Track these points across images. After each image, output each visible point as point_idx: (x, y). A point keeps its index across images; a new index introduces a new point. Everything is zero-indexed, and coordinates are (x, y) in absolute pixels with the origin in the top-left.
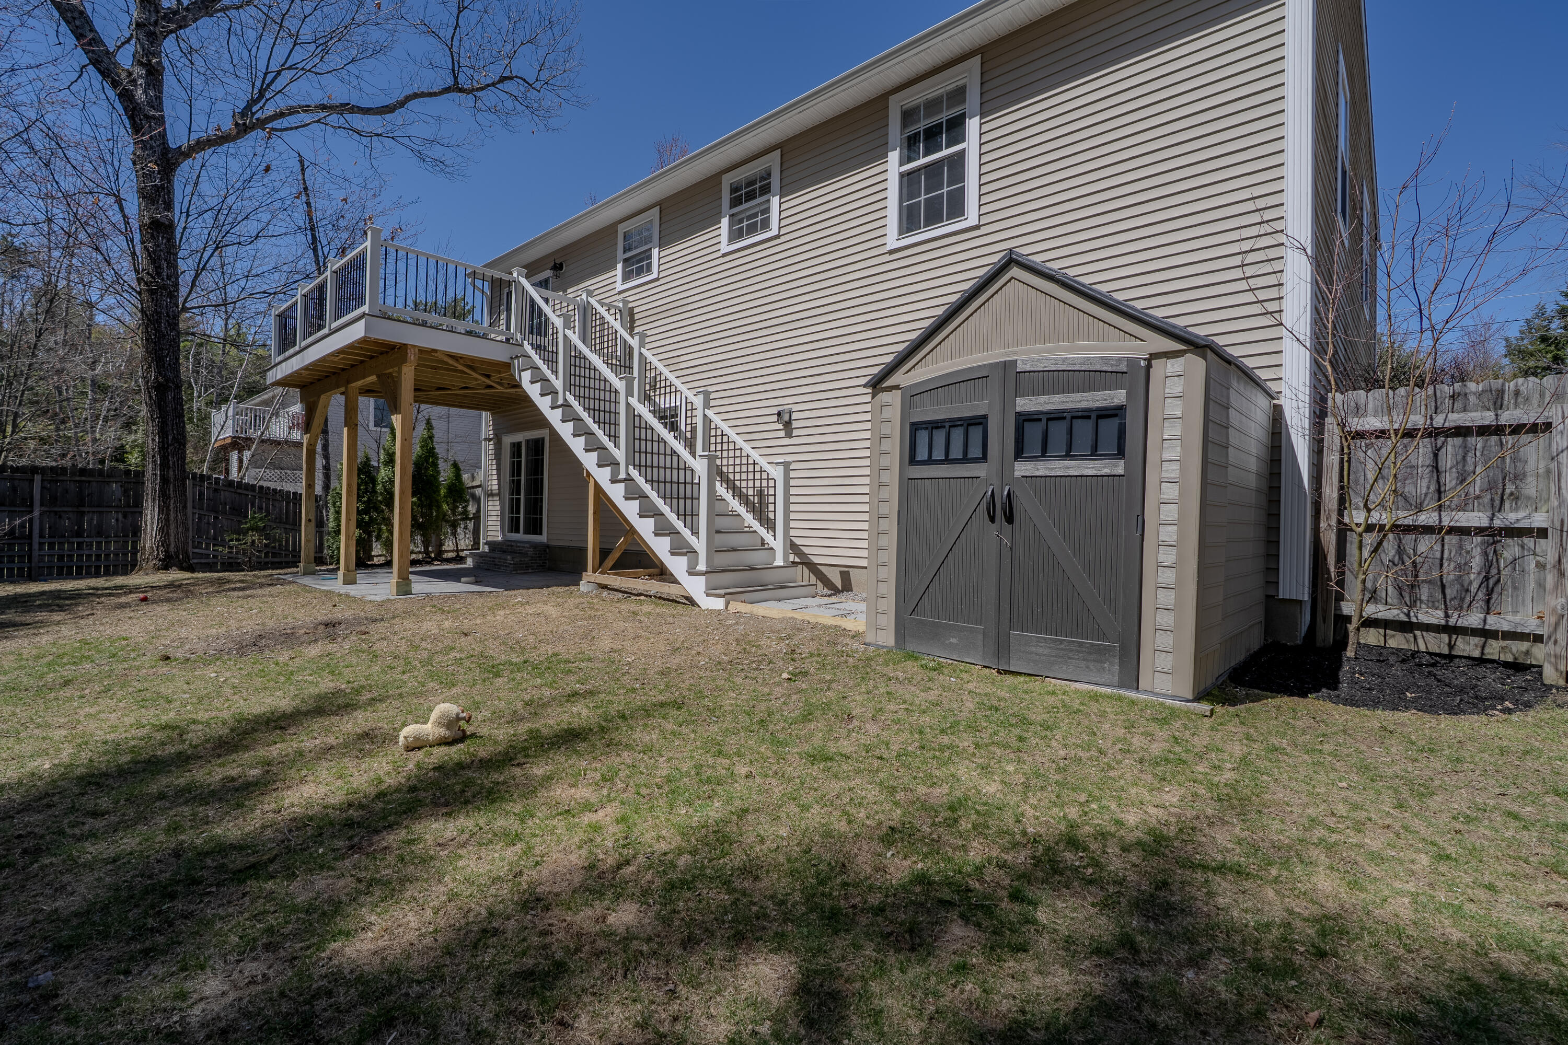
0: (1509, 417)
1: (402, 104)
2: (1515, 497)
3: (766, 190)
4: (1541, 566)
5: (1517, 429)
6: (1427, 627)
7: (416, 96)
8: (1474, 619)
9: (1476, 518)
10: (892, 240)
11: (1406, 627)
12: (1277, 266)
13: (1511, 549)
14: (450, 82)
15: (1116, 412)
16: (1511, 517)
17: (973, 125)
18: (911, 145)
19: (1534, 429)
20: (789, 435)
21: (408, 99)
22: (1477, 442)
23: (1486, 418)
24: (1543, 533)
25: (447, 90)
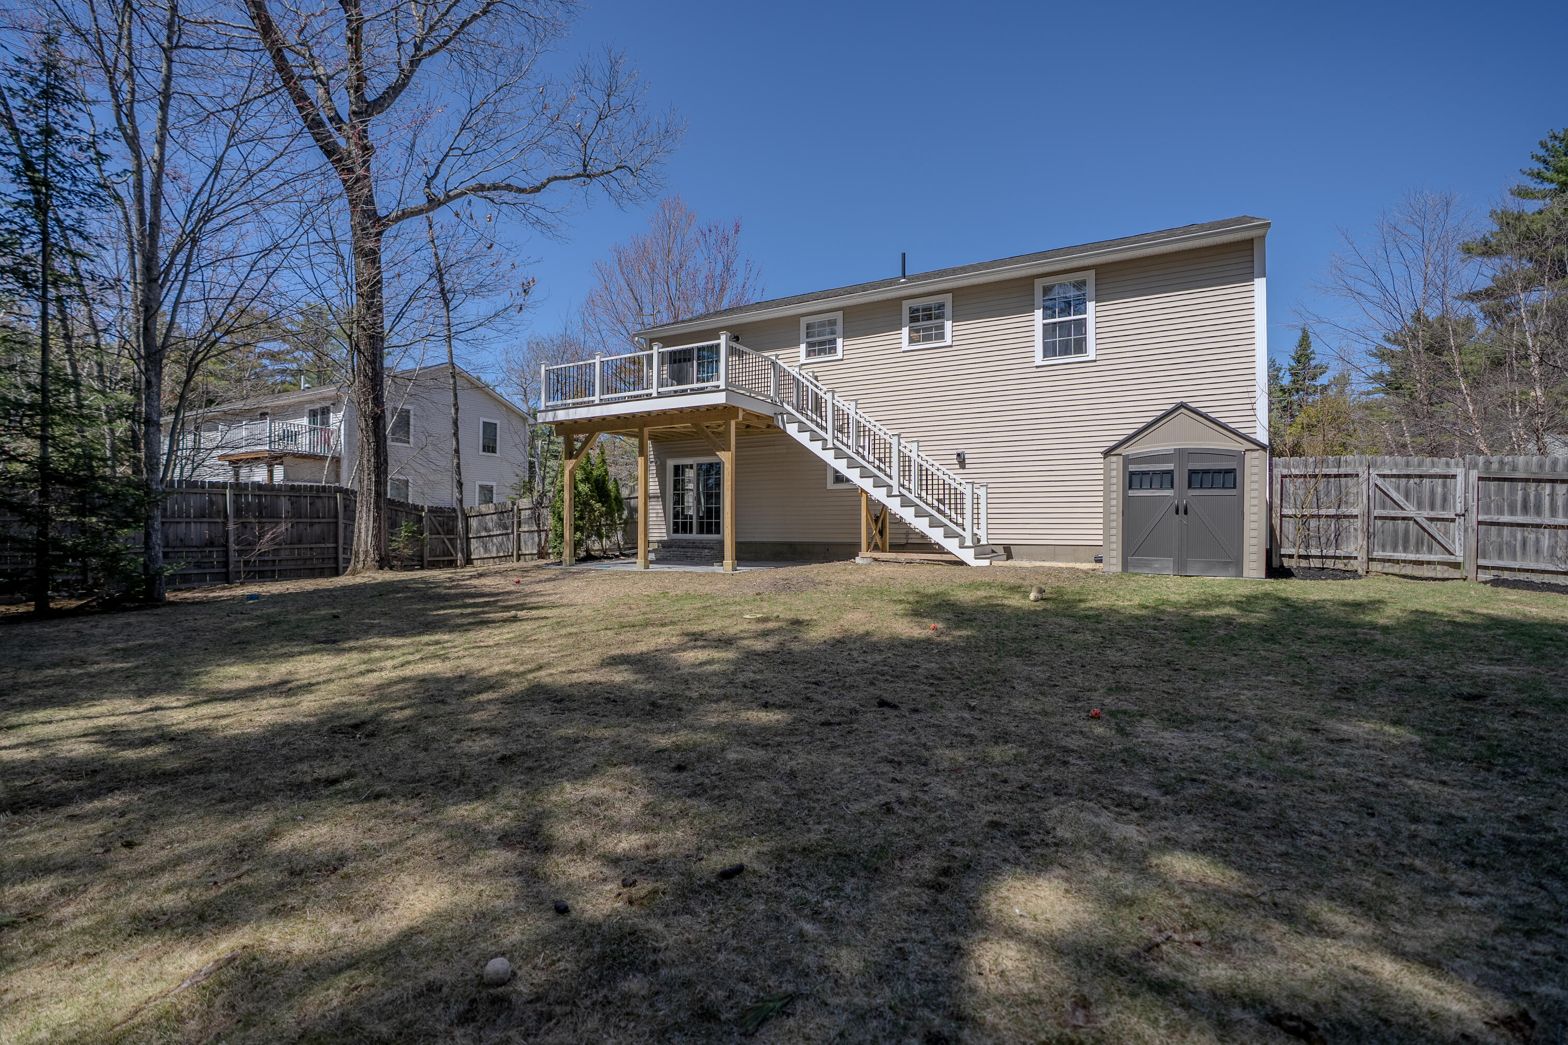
0: (1342, 471)
1: (544, 185)
2: (1346, 503)
3: (941, 316)
4: (1355, 530)
5: (1346, 476)
6: (1315, 557)
7: (556, 178)
8: (1331, 552)
9: (1332, 512)
10: (1039, 359)
11: (1307, 557)
12: (1253, 401)
13: (1345, 523)
14: (580, 170)
15: (1232, 471)
16: (1344, 510)
17: (1091, 306)
18: (1049, 311)
19: (1351, 475)
20: (964, 468)
21: (549, 181)
22: (1332, 480)
23: (1334, 471)
24: (1356, 516)
25: (578, 175)
